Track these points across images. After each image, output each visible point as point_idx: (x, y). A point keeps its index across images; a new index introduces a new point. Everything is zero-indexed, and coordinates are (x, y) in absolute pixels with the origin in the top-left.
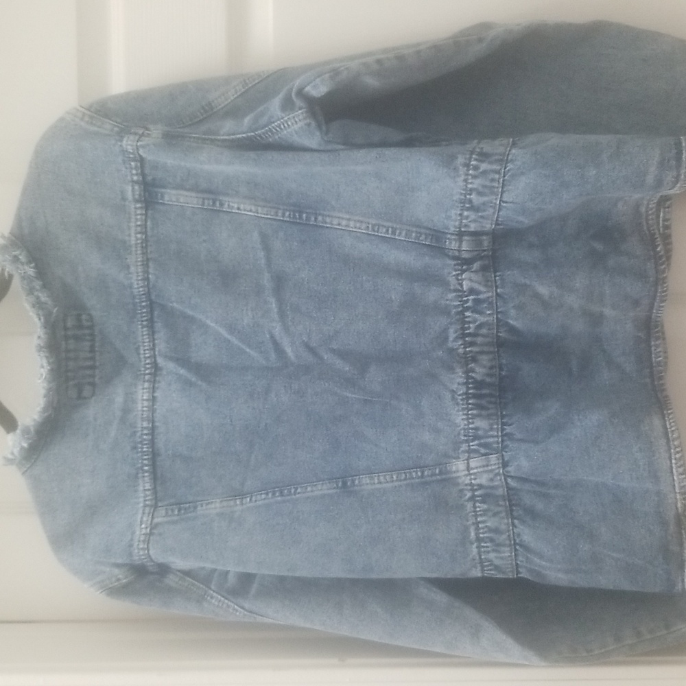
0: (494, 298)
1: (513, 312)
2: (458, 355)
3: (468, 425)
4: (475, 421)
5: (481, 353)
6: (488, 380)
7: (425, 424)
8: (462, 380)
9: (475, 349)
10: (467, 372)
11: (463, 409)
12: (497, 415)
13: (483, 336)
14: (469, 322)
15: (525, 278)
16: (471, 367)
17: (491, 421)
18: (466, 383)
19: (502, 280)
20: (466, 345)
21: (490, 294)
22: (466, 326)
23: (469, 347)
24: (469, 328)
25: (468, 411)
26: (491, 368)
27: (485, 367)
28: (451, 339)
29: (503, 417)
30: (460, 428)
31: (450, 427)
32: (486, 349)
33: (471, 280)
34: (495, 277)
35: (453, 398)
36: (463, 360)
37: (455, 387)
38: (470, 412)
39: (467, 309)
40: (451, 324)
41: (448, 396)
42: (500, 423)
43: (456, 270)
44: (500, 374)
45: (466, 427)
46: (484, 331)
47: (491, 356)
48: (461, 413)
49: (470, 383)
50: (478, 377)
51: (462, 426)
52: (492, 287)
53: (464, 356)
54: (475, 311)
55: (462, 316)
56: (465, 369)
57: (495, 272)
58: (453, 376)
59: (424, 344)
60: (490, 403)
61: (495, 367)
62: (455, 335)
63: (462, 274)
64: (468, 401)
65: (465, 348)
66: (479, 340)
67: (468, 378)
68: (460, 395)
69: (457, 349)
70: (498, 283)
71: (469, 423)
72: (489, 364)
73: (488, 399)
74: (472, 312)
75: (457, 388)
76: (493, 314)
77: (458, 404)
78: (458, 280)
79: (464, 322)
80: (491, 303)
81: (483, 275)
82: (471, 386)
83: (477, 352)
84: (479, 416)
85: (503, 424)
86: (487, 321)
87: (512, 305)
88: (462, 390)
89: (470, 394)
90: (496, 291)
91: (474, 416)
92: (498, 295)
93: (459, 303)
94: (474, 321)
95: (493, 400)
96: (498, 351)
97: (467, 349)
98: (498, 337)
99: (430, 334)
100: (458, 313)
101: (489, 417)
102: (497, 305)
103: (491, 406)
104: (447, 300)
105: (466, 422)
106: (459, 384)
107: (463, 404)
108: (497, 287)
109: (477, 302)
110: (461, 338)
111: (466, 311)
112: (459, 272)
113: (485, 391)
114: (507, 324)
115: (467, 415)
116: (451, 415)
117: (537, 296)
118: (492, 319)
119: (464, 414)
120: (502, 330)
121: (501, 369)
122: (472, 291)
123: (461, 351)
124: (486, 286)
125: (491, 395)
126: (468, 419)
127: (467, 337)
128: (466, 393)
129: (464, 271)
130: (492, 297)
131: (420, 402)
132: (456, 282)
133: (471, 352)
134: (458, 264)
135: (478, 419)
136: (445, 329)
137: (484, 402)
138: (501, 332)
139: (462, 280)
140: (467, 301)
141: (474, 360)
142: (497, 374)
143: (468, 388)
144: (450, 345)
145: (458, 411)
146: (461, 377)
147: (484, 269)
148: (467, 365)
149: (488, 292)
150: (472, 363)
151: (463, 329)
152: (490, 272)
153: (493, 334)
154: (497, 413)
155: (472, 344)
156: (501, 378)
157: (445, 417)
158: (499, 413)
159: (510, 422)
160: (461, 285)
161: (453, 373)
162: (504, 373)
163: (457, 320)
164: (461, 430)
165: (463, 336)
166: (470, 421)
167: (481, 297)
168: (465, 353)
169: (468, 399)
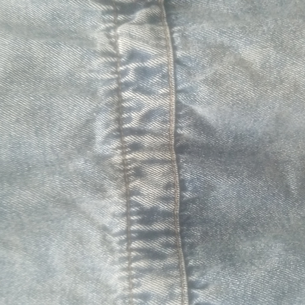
0: (171, 67)
1: (203, 91)
2: (112, 166)
3: (130, 289)
4: (142, 280)
5: (152, 162)
6: (163, 207)
7: (55, 288)
8: (119, 209)
9: (139, 156)
10: (128, 195)
11: (122, 260)
12: (178, 267)
13: (154, 134)
14: (130, 109)
15: (222, 33)
16: (134, 187)
17: (170, 281)
18: (127, 214)
19: (184, 37)
20: (124, 149)
21: (164, 59)
22: (125, 116)
23: (130, 152)
24: (129, 119)
25: (130, 264)
26: (168, 186)
27: (157, 185)
28: (99, 138)
29: (189, 271)
30: (114, 296)
31: (98, 293)
32: (158, 155)
33: (131, 37)
34: (172, 33)
35: (105, 242)
36: (121, 175)
37: (107, 221)
38: (133, 265)
39: (127, 85)
40: (98, 111)
41: (95, 236)
42: (185, 283)
43: (104, 21)
44: (182, 197)
45: (127, 293)
46: (154, 125)
47: (166, 167)
48: (117, 267)
49: (132, 214)
50: (147, 203)
51: (119, 292)
52: (166, 47)
53: (122, 167)
54: (139, 90)
55: (116, 99)
56: (124, 188)
57: (171, 26)
58: (103, 202)
59: (52, 148)
60: (167, 245)
61: (174, 185)
62: (106, 132)
63: (115, 28)
64: (129, 244)
65: (124, 154)
66: (147, 140)
67: (129, 204)
68: (115, 235)
69: (110, 156)
70: (178, 41)
71: (133, 286)
72: (164, 181)
73: (163, 239)
74: (135, 91)
75: (111, 223)
76: (169, 94)
77: (112, 251)
78: (109, 37)
79: (120, 110)
80: (166, 76)
81: (152, 29)
82: (134, 218)
83: (144, 162)
84: (150, 270)
85: (192, 285)
86: (161, 106)
87: (202, 78)
88: (120, 225)
89: (134, 232)
90: (175, 55)
91: (142, 272)
92: (177, 62)
93: (113, 76)
94: (139, 107)
95: (172, 240)
96: (178, 160)
97: (128, 157)
98: (176, 135)
99: (61, 130)
100: (111, 93)
101: (165, 272)
102: (176, 80)
103: (169, 251)
104: (91, 71)
105: (126, 284)
106: (114, 215)
107: (121, 251)
108: (175, 48)
109: (143, 73)
110: (117, 137)
111: (124, 90)
112: (111, 25)
113: (158, 226)
114: (191, 113)
115: (129, 269)
116: (100, 270)
117: (241, 63)
118: (168, 103)
119: (124, 269)
120: (184, 123)
121: (183, 188)
122: (133, 55)
123: (117, 159)
124: (157, 46)
125: (167, 233)
126: (130, 277)
127: (126, 135)
128: (127, 232)
129: (118, 23)
130: (168, 64)
131: (47, 249)
132: (107, 40)
133: (134, 160)
134: (108, 12)
135: (148, 276)
136: (88, 121)
137: (156, 245)
138: (181, 128)
139: (117, 37)
140: (124, 73)
141: (139, 174)
142: (178, 196)
143: (130, 223)
144: (99, 148)
145: (113, 263)
146: (117, 203)
147: (153, 20)
148: (127, 183)
149: (161, 55)
150: (134, 180)
151: (119, 121)
152: (163, 25)
153: (169, 130)
154: (180, 263)
155: (136, 147)
156: (184, 204)
157: (91, 275)
158: (183, 264)
159: (203, 281)
160: (115, 45)
161: (104, 198)
162: (188, 195)
163: (108, 105)
164: (116, 299)
165: (120, 133)
166: (134, 281)
167: (150, 64)
168: (124, 163)
169: (129, 240)
